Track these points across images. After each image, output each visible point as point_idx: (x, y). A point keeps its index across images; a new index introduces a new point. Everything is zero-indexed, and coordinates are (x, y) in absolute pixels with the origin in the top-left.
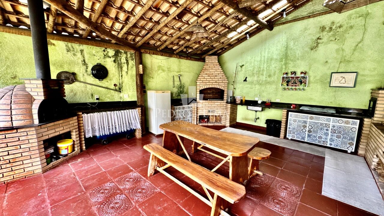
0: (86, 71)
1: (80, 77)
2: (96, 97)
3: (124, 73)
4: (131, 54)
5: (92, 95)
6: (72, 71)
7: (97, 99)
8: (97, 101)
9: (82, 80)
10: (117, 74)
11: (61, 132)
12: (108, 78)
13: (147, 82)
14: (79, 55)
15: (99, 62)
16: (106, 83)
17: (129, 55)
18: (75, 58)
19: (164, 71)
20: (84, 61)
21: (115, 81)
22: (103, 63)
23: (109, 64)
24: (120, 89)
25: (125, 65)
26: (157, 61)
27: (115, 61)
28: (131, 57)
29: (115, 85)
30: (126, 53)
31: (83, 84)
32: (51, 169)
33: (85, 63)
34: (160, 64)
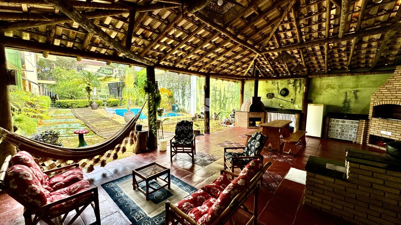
0: (278, 92)
1: (276, 96)
2: (281, 105)
3: (297, 92)
4: (304, 80)
5: (279, 105)
6: (273, 93)
7: (281, 107)
8: (281, 108)
9: (276, 97)
10: (294, 93)
11: (256, 117)
12: (288, 96)
13: (314, 98)
14: (276, 85)
15: (284, 87)
16: (287, 98)
17: (302, 81)
18: (275, 86)
19: (333, 88)
20: (278, 87)
21: (292, 97)
22: (286, 88)
23: (291, 88)
24: (294, 101)
25: (299, 88)
26: (327, 81)
27: (293, 86)
28: (304, 81)
29: (292, 100)
30: (300, 80)
31: (276, 99)
32: (250, 128)
33: (278, 89)
34: (330, 83)
